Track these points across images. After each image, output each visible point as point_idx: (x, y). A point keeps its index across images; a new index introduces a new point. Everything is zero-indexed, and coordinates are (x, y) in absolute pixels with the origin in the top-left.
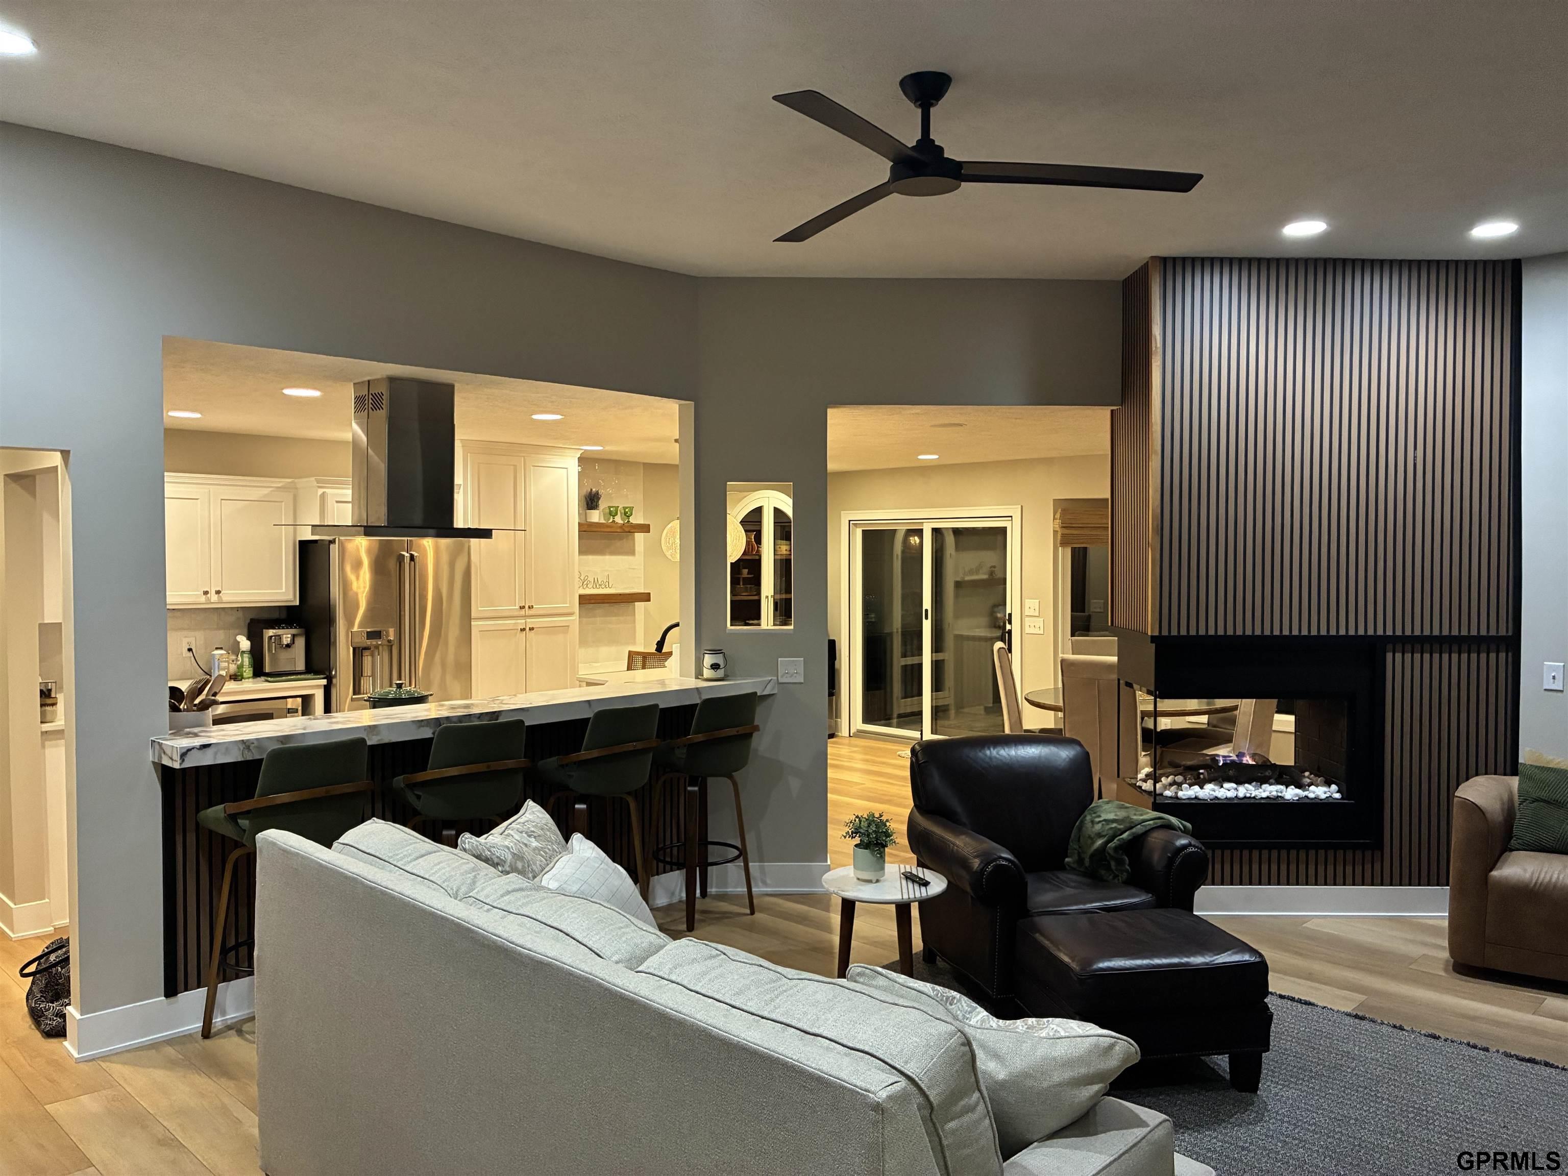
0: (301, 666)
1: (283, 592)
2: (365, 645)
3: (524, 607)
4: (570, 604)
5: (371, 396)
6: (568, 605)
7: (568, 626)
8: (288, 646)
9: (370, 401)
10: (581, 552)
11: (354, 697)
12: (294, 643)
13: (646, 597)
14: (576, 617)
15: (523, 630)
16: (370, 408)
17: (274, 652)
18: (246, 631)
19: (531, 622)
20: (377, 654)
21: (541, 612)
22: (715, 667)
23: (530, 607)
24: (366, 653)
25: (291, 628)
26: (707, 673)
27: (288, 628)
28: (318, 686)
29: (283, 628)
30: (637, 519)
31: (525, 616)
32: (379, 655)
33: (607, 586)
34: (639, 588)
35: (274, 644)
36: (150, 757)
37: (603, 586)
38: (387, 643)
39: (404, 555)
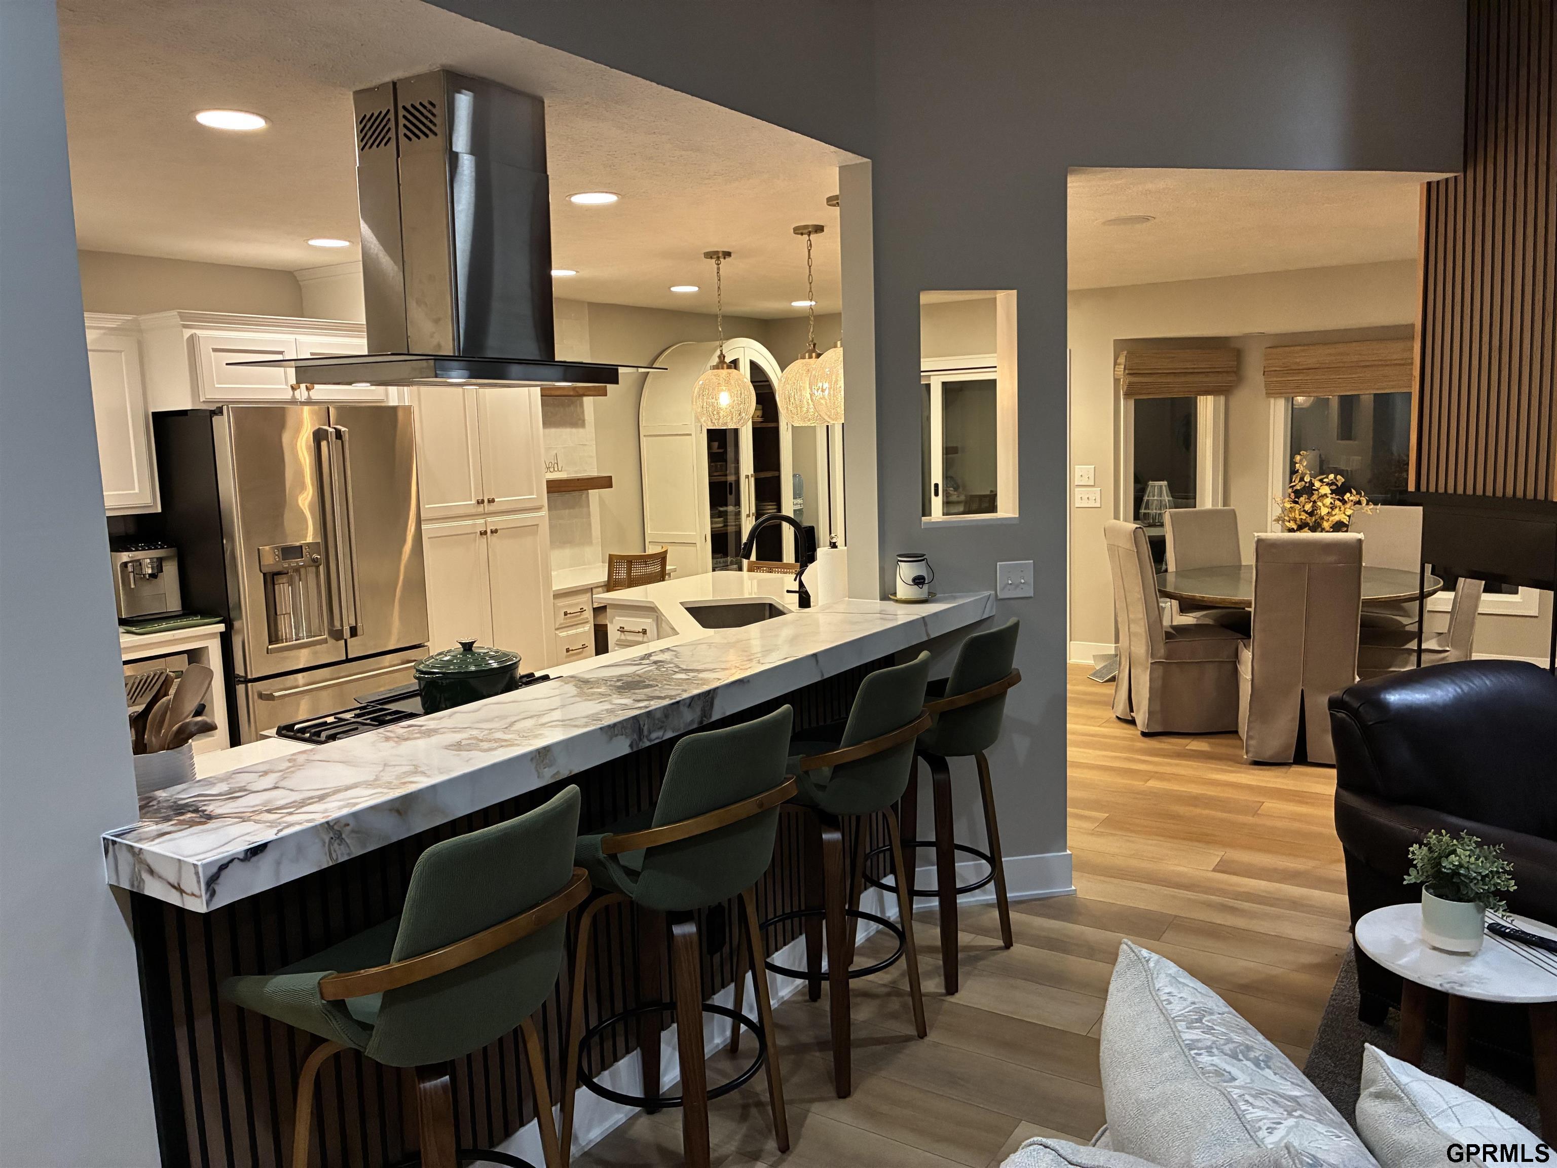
0: (174, 604)
1: (136, 493)
2: (278, 569)
3: (483, 501)
4: (537, 495)
5: (401, 112)
6: (534, 496)
7: (537, 525)
8: (153, 576)
9: (402, 121)
10: (547, 423)
11: (270, 647)
12: (161, 571)
13: (606, 482)
14: (544, 513)
15: (483, 533)
16: (401, 136)
17: (133, 586)
19: (494, 522)
20: (297, 578)
21: (504, 508)
22: (918, 581)
23: (491, 501)
24: (283, 579)
25: (156, 548)
26: (903, 590)
27: (150, 549)
28: (211, 636)
29: (143, 549)
31: (485, 515)
32: (300, 580)
33: (556, 469)
34: (592, 471)
35: (132, 575)
36: (106, 876)
37: (552, 470)
38: (312, 563)
39: (327, 431)
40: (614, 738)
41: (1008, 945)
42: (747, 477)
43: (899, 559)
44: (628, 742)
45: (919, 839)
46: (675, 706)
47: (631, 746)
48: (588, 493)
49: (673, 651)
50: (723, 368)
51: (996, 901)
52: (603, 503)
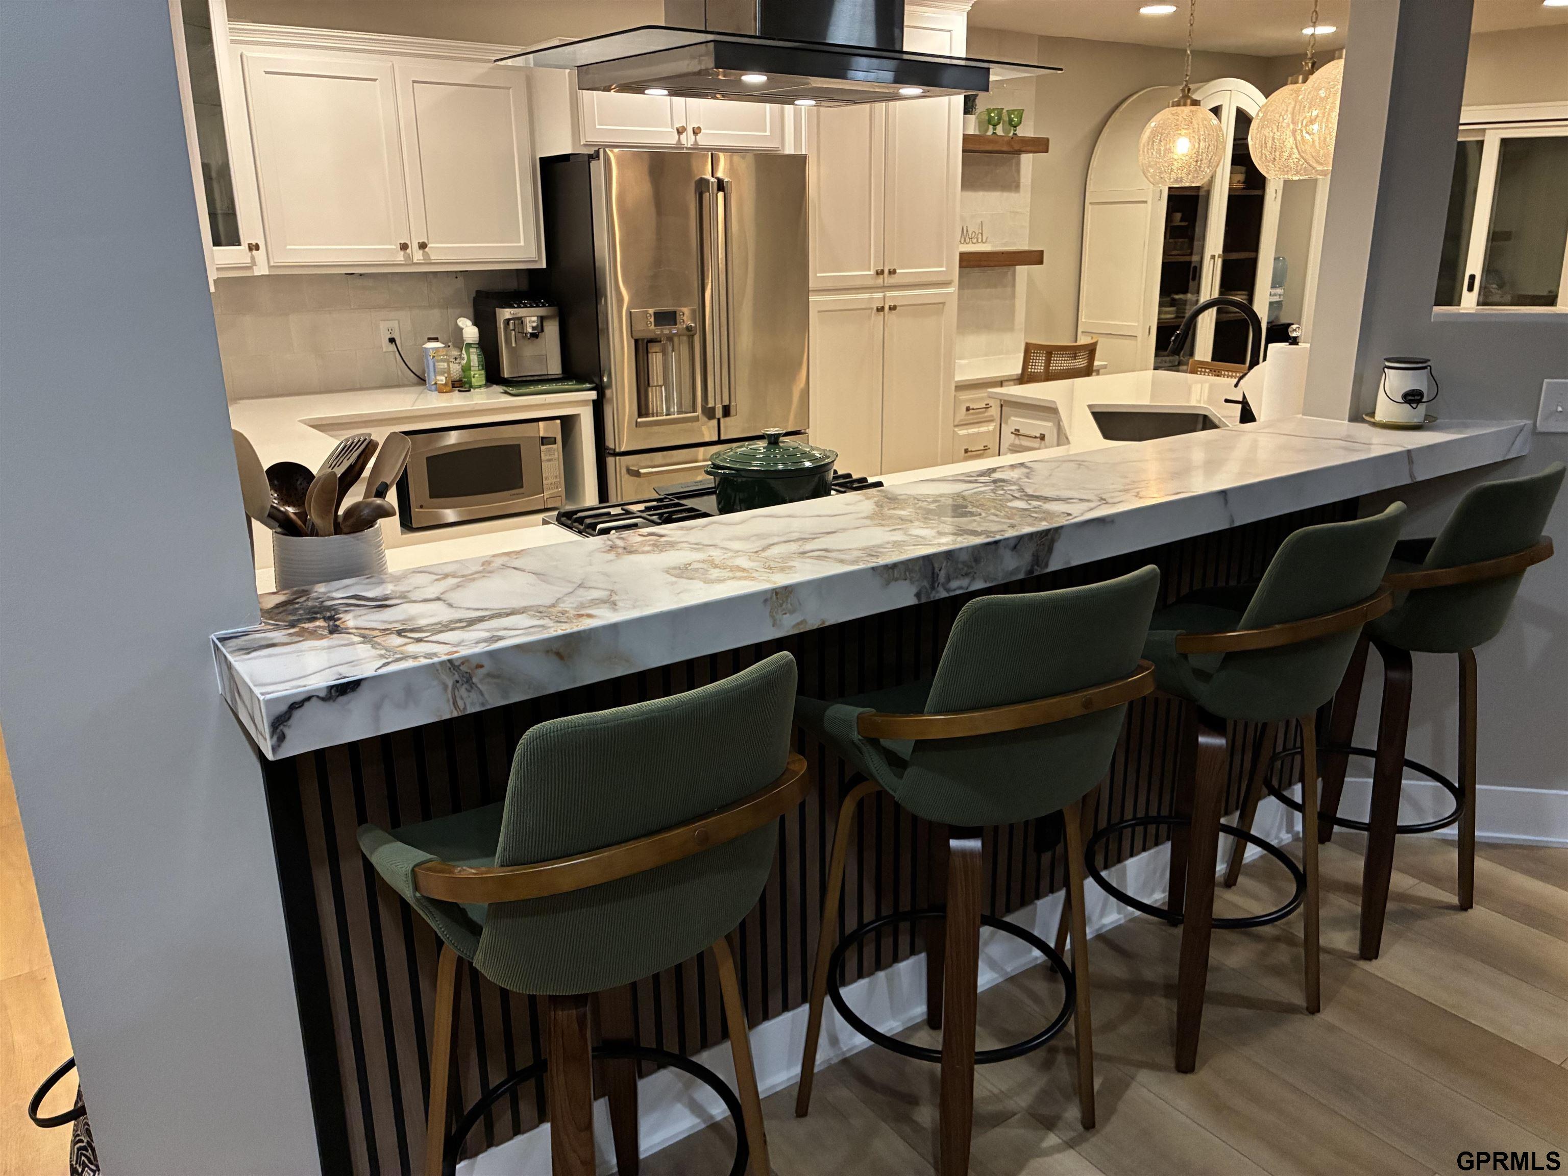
0: (555, 367)
1: (521, 246)
2: (650, 335)
3: (882, 272)
4: (947, 267)
6: (944, 269)
7: (944, 303)
8: (534, 336)
10: (967, 184)
11: (639, 420)
12: (542, 331)
13: (1036, 258)
14: (953, 289)
15: (880, 310)
17: (514, 345)
18: (471, 311)
19: (893, 297)
20: (670, 349)
21: (906, 281)
22: (1412, 398)
23: (892, 272)
24: (654, 348)
25: (538, 306)
26: (1386, 409)
27: (532, 306)
28: (583, 403)
29: (525, 307)
30: (1026, 131)
31: (884, 288)
32: (673, 351)
33: (980, 240)
34: (1023, 245)
35: (513, 333)
36: (219, 682)
37: (975, 241)
38: (685, 332)
39: (707, 181)
40: (893, 583)
41: (1466, 904)
42: (1213, 257)
43: (1387, 364)
44: (914, 590)
45: (1354, 744)
46: (993, 547)
47: (918, 595)
48: (1014, 271)
49: (1026, 467)
50: (1185, 105)
51: (1456, 838)
52: (1031, 282)
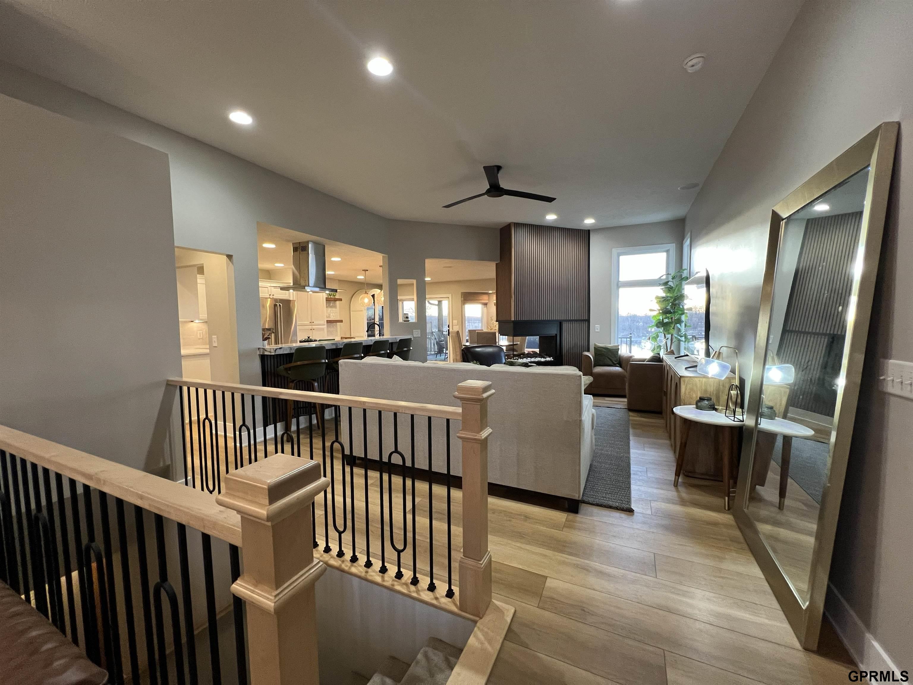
4: (324, 321)
5: (300, 247)
7: (324, 329)
10: (327, 307)
13: (341, 321)
14: (326, 326)
15: (311, 329)
16: (300, 250)
19: (314, 327)
21: (316, 324)
23: (313, 322)
30: (337, 297)
31: (312, 325)
34: (338, 318)
36: (258, 353)
37: (329, 317)
39: (277, 304)
48: (337, 323)
50: (366, 294)
52: (340, 326)
